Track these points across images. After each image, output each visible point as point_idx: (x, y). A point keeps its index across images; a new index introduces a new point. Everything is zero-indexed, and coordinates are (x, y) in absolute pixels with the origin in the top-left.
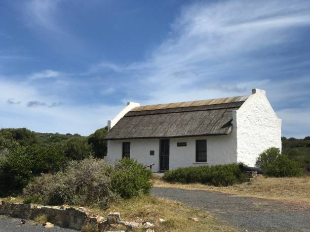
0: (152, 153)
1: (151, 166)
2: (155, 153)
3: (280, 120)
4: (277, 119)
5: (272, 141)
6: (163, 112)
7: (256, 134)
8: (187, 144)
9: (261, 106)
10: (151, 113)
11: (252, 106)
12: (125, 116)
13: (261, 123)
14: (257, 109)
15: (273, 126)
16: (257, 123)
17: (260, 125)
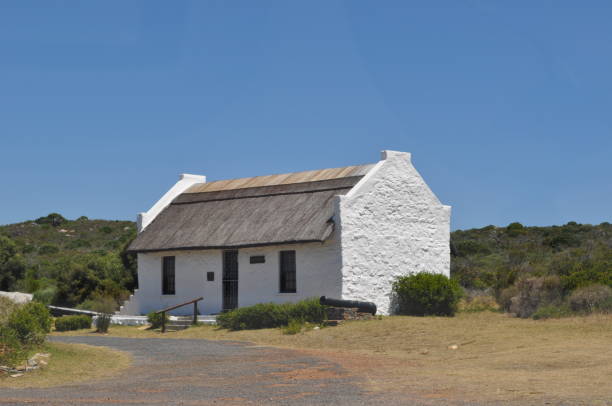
0: (211, 276)
1: (195, 302)
2: (215, 276)
3: (447, 208)
4: (440, 206)
5: (426, 251)
6: (236, 196)
7: (388, 238)
8: (266, 258)
9: (399, 183)
10: (218, 197)
11: (378, 185)
12: (172, 204)
13: (399, 216)
14: (389, 189)
15: (431, 220)
16: (389, 217)
17: (396, 220)
